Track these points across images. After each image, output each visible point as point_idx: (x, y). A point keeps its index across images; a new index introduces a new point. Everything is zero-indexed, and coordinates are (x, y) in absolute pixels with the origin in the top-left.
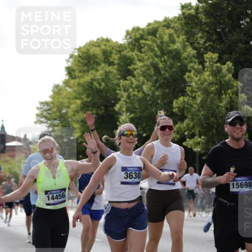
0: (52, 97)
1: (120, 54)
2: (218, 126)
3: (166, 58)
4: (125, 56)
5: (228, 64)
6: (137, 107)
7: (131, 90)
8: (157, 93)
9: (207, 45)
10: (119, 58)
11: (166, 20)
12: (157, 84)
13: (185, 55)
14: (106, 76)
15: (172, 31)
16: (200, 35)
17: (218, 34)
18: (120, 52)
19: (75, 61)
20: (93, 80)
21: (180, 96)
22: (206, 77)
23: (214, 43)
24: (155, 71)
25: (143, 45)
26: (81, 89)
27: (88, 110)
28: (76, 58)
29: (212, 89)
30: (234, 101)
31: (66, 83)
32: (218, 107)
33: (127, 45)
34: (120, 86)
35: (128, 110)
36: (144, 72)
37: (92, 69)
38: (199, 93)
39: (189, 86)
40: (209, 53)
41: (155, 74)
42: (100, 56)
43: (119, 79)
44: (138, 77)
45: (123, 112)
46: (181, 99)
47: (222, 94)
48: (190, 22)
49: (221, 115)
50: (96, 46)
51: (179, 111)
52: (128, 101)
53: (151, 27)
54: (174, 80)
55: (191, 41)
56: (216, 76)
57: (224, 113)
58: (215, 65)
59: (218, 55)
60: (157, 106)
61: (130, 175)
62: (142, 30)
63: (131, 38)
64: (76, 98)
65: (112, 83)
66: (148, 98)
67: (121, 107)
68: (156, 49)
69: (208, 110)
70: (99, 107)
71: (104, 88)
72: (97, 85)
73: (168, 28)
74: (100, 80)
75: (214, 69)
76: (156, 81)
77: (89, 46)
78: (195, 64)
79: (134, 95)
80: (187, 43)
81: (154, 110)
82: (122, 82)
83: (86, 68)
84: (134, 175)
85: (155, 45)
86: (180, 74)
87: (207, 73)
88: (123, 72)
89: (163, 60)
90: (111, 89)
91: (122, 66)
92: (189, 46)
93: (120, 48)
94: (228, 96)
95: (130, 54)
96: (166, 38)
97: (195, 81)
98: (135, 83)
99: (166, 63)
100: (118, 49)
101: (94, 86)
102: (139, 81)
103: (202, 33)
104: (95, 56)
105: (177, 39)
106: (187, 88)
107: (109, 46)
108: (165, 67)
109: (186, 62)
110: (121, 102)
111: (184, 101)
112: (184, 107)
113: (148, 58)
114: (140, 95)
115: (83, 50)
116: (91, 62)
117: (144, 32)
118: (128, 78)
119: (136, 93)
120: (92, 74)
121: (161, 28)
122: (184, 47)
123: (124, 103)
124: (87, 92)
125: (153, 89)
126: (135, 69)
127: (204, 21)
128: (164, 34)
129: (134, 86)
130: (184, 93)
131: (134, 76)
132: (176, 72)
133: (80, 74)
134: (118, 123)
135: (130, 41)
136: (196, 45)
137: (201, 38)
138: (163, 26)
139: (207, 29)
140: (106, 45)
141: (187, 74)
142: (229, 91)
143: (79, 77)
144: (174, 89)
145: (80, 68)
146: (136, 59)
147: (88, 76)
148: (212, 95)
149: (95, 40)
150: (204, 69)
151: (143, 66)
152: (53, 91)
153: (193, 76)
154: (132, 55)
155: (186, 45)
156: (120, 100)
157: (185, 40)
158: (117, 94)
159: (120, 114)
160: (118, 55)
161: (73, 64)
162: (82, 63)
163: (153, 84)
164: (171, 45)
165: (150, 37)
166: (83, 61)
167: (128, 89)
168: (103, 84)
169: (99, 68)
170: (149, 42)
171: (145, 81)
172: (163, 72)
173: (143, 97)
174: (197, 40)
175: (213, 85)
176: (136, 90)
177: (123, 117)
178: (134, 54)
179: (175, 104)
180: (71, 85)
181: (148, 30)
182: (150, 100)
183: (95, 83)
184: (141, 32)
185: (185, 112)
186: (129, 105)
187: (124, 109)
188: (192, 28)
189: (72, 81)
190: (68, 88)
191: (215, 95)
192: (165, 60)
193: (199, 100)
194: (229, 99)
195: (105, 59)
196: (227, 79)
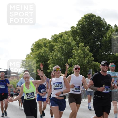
0: (26, 59)
1: (50, 44)
2: (84, 69)
3: (66, 45)
4: (51, 44)
5: (88, 47)
6: (55, 62)
7: (53, 56)
8: (62, 57)
9: (80, 40)
10: (49, 45)
11: (65, 32)
12: (63, 54)
13: (72, 44)
14: (45, 51)
15: (68, 36)
16: (77, 37)
17: (84, 36)
18: (49, 43)
19: (34, 46)
20: (40, 53)
21: (70, 58)
22: (79, 51)
23: (82, 40)
24: (62, 49)
25: (57, 40)
26: (36, 56)
27: (39, 63)
28: (34, 45)
29: (82, 56)
30: (89, 60)
31: (31, 54)
32: (84, 62)
33: (52, 41)
34: (49, 55)
35: (52, 63)
36: (58, 50)
37: (40, 49)
38: (77, 57)
39: (74, 55)
40: (81, 43)
41: (62, 51)
42: (43, 45)
43: (49, 52)
44: (56, 52)
45: (51, 64)
46: (71, 59)
47: (85, 58)
48: (74, 33)
49: (85, 65)
50: (41, 41)
51: (70, 63)
52: (52, 60)
53: (60, 34)
54: (68, 53)
55: (74, 39)
56: (83, 51)
57: (86, 64)
58: (83, 47)
59: (84, 44)
60: (62, 62)
61: (56, 86)
62: (57, 35)
63: (53, 38)
64: (34, 59)
65: (47, 54)
66: (59, 59)
67: (50, 62)
68: (62, 42)
69: (80, 63)
70: (42, 62)
71: (44, 55)
72: (42, 54)
73: (66, 35)
74: (43, 53)
75: (83, 49)
76: (62, 53)
77: (39, 41)
78: (76, 47)
79: (55, 58)
80: (73, 40)
81: (61, 63)
82: (50, 53)
83: (38, 48)
84: (58, 86)
85: (62, 40)
86: (70, 50)
87: (80, 50)
88: (51, 50)
89: (64, 45)
90: (46, 56)
91: (50, 48)
92: (74, 41)
93: (50, 42)
94: (87, 58)
95: (53, 44)
96: (66, 38)
97: (76, 53)
98: (55, 53)
99: (66, 47)
100: (49, 42)
101: (40, 55)
102: (56, 53)
103: (78, 36)
104: (41, 44)
105: (69, 38)
106: (73, 55)
107: (46, 41)
108: (65, 48)
109: (73, 46)
110: (50, 60)
111: (72, 60)
112: (72, 62)
113: (60, 45)
114: (56, 58)
115: (37, 42)
116: (40, 46)
117: (58, 36)
118: (52, 52)
119: (55, 57)
120: (40, 50)
121: (64, 34)
122: (72, 41)
123: (51, 60)
124: (38, 57)
125: (61, 56)
126: (55, 49)
127: (79, 32)
128: (65, 36)
129: (54, 55)
130: (72, 57)
131: (54, 51)
132: (69, 50)
133: (36, 51)
134: (49, 68)
135: (53, 39)
136: (76, 40)
137: (78, 38)
138: (65, 34)
139: (80, 35)
140: (45, 41)
141: (73, 50)
142: (88, 57)
143: (36, 52)
144: (68, 56)
145: (36, 49)
146: (55, 46)
147: (38, 51)
148: (82, 58)
149: (41, 39)
150: (79, 49)
151: (57, 48)
152: (27, 57)
153: (75, 51)
154: (54, 44)
155: (73, 41)
156: (49, 59)
157: (72, 39)
158: (49, 58)
159: (49, 64)
160: (49, 44)
161: (33, 47)
162: (36, 47)
163: (61, 54)
164: (67, 41)
165: (60, 38)
166: (37, 46)
167: (52, 56)
168: (44, 54)
169: (42, 48)
170: (60, 39)
171: (58, 53)
172: (64, 50)
173: (57, 59)
174: (76, 38)
175: (82, 54)
176: (55, 56)
177: (51, 66)
178: (54, 43)
179: (69, 61)
180: (33, 54)
181: (59, 35)
182: (60, 60)
183: (41, 54)
184: (57, 36)
185: (72, 64)
186: (53, 61)
187: (51, 63)
188: (75, 34)
189: (33, 53)
190: (31, 56)
191: (83, 58)
192: (65, 46)
193: (77, 60)
194: (88, 59)
195: (44, 45)
196: (87, 52)
